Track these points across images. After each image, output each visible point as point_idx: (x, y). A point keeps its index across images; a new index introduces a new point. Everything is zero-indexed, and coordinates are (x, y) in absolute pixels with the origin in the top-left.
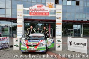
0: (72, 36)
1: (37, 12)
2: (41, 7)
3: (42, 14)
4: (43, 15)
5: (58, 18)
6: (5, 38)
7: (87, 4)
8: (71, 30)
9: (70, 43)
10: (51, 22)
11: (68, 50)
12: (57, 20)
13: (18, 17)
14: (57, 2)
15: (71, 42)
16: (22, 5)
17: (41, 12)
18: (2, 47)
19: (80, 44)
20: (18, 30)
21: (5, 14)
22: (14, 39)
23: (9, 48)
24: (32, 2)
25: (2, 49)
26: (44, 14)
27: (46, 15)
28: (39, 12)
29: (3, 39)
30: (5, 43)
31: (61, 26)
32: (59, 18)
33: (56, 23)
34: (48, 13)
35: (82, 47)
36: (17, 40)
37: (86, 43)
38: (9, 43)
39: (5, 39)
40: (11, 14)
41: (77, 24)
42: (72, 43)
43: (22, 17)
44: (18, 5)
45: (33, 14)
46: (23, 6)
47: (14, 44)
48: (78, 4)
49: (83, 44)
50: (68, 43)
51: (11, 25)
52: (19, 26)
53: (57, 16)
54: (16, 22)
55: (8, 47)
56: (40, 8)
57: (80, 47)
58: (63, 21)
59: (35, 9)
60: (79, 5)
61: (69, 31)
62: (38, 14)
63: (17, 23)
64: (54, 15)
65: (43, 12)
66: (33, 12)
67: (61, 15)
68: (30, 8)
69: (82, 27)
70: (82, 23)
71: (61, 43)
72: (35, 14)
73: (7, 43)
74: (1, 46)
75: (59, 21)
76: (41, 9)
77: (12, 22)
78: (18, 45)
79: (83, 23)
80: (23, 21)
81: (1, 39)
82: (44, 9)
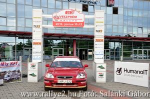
1: (66, 21)
2: (71, 13)
3: (73, 25)
4: (74, 25)
5: (98, 31)
6: (14, 63)
8: (106, 50)
10: (77, 39)
11: (115, 81)
13: (34, 29)
14: (85, 9)
16: (41, 10)
17: (71, 21)
19: (136, 72)
22: (29, 65)
23: (22, 79)
25: (11, 80)
26: (76, 24)
27: (79, 26)
28: (68, 21)
29: (11, 64)
30: (15, 71)
32: (100, 31)
34: (83, 23)
35: (140, 77)
36: (34, 66)
38: (21, 71)
39: (15, 65)
41: (115, 42)
42: (123, 70)
44: (34, 10)
45: (58, 24)
46: (43, 11)
48: (115, 11)
50: (116, 70)
51: (16, 43)
54: (31, 38)
55: (19, 77)
56: (70, 15)
57: (137, 76)
59: (62, 17)
60: (117, 13)
62: (67, 24)
63: (33, 38)
65: (74, 21)
66: (59, 21)
68: (54, 15)
69: (121, 46)
71: (105, 70)
72: (61, 24)
73: (19, 71)
74: (9, 76)
76: (71, 17)
77: (17, 38)
78: (36, 74)
81: (9, 65)
82: (76, 17)
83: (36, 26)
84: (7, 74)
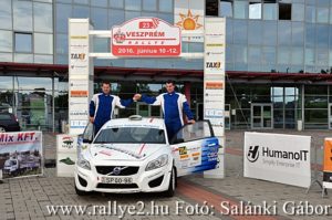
0: (265, 126)
1: (140, 43)
2: (151, 25)
3: (155, 51)
4: (159, 53)
5: (210, 65)
6: (26, 136)
7: (320, 14)
8: (262, 105)
9: (254, 152)
11: (246, 175)
12: (208, 72)
13: (72, 62)
15: (256, 148)
16: (86, 20)
17: (153, 43)
18: (17, 166)
19: (286, 155)
20: (72, 109)
21: (33, 53)
22: (60, 138)
23: (43, 170)
24: (127, 8)
25: (19, 172)
26: (164, 51)
27: (169, 53)
28: (146, 43)
29: (20, 137)
30: (28, 153)
31: (222, 92)
32: (216, 65)
33: (205, 81)
34: (178, 47)
35: (293, 166)
36: (69, 143)
37: (305, 152)
38: (41, 152)
39: (28, 139)
40: (51, 52)
43: (87, 64)
44: (71, 20)
45: (124, 51)
46: (91, 23)
47: (60, 157)
49: (298, 156)
50: (246, 150)
51: (53, 90)
52: (77, 94)
53: (208, 59)
54: (67, 80)
55: (37, 165)
56: (149, 30)
57: (287, 165)
58: (230, 76)
59: (133, 34)
60: (289, 18)
61: (257, 110)
62: (143, 51)
63: (70, 82)
64: (197, 55)
65: (159, 43)
66: (126, 43)
67: (223, 55)
68: (116, 30)
69: (300, 97)
70: (300, 82)
71: (222, 150)
72: (131, 51)
73: (36, 154)
74: (14, 163)
75: (215, 76)
76: (151, 34)
77: (56, 79)
79: (305, 82)
80: (90, 76)
81: (15, 139)
82: (163, 34)
83: (75, 57)
84: (11, 159)
